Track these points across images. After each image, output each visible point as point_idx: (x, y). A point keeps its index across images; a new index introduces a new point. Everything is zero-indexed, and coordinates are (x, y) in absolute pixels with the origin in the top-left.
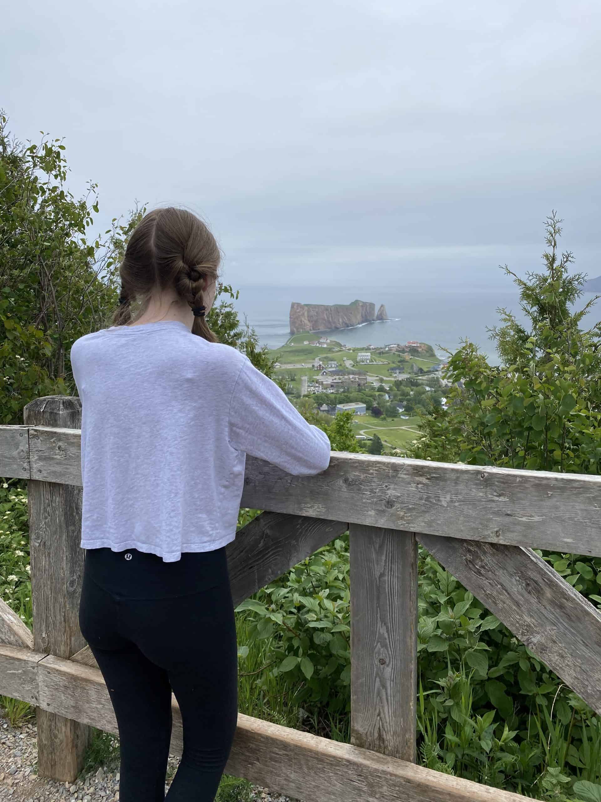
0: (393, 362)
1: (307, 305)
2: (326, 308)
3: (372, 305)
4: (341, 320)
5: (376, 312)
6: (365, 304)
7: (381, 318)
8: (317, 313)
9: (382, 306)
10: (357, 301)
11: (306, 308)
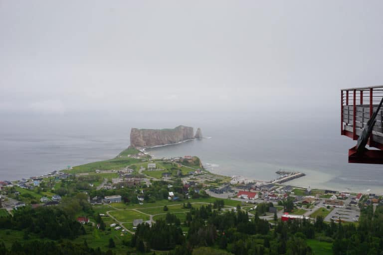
0: (168, 169)
1: (143, 130)
2: (156, 132)
3: (191, 129)
4: (166, 139)
5: (195, 133)
6: (185, 128)
7: (198, 137)
8: (149, 134)
9: (199, 129)
10: (181, 126)
11: (142, 132)
